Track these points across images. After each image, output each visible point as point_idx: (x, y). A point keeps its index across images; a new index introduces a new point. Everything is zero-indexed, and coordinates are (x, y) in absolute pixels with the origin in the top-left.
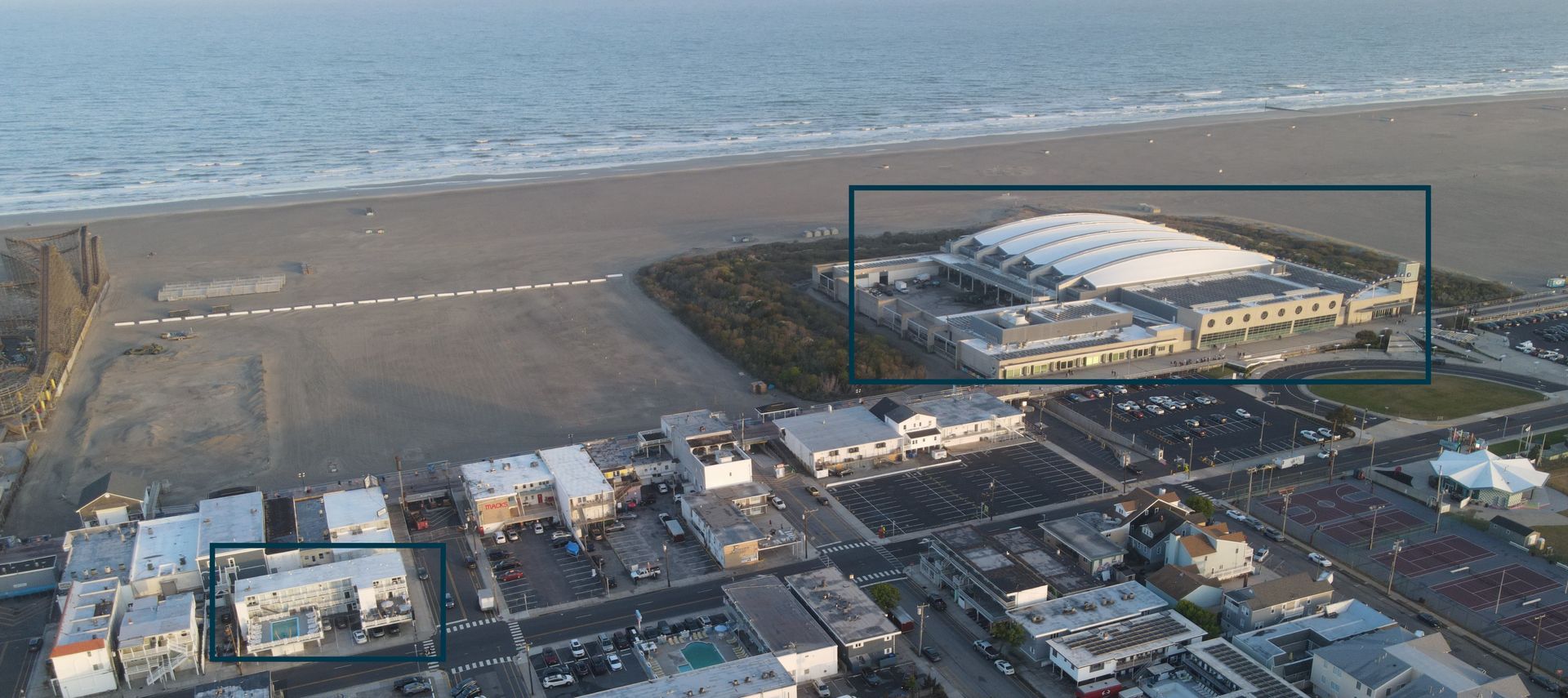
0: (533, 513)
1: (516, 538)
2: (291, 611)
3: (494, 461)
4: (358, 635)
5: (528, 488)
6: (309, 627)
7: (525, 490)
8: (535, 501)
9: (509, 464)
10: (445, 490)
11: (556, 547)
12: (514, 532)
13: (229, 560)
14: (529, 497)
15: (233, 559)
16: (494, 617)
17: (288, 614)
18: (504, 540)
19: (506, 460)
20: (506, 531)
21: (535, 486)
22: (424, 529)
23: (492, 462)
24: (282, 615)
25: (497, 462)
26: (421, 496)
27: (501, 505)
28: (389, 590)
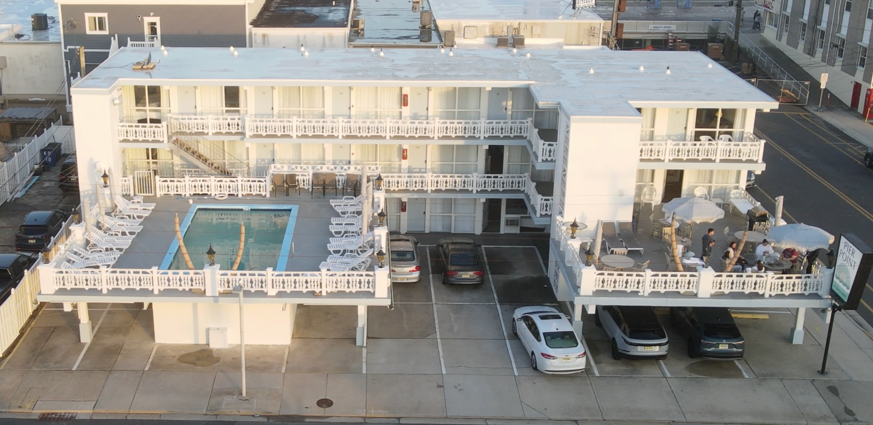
2: (275, 179)
4: (545, 327)
6: (334, 244)
13: (147, 20)
15: (157, 20)
17: (266, 187)
24: (241, 185)
28: (688, 161)
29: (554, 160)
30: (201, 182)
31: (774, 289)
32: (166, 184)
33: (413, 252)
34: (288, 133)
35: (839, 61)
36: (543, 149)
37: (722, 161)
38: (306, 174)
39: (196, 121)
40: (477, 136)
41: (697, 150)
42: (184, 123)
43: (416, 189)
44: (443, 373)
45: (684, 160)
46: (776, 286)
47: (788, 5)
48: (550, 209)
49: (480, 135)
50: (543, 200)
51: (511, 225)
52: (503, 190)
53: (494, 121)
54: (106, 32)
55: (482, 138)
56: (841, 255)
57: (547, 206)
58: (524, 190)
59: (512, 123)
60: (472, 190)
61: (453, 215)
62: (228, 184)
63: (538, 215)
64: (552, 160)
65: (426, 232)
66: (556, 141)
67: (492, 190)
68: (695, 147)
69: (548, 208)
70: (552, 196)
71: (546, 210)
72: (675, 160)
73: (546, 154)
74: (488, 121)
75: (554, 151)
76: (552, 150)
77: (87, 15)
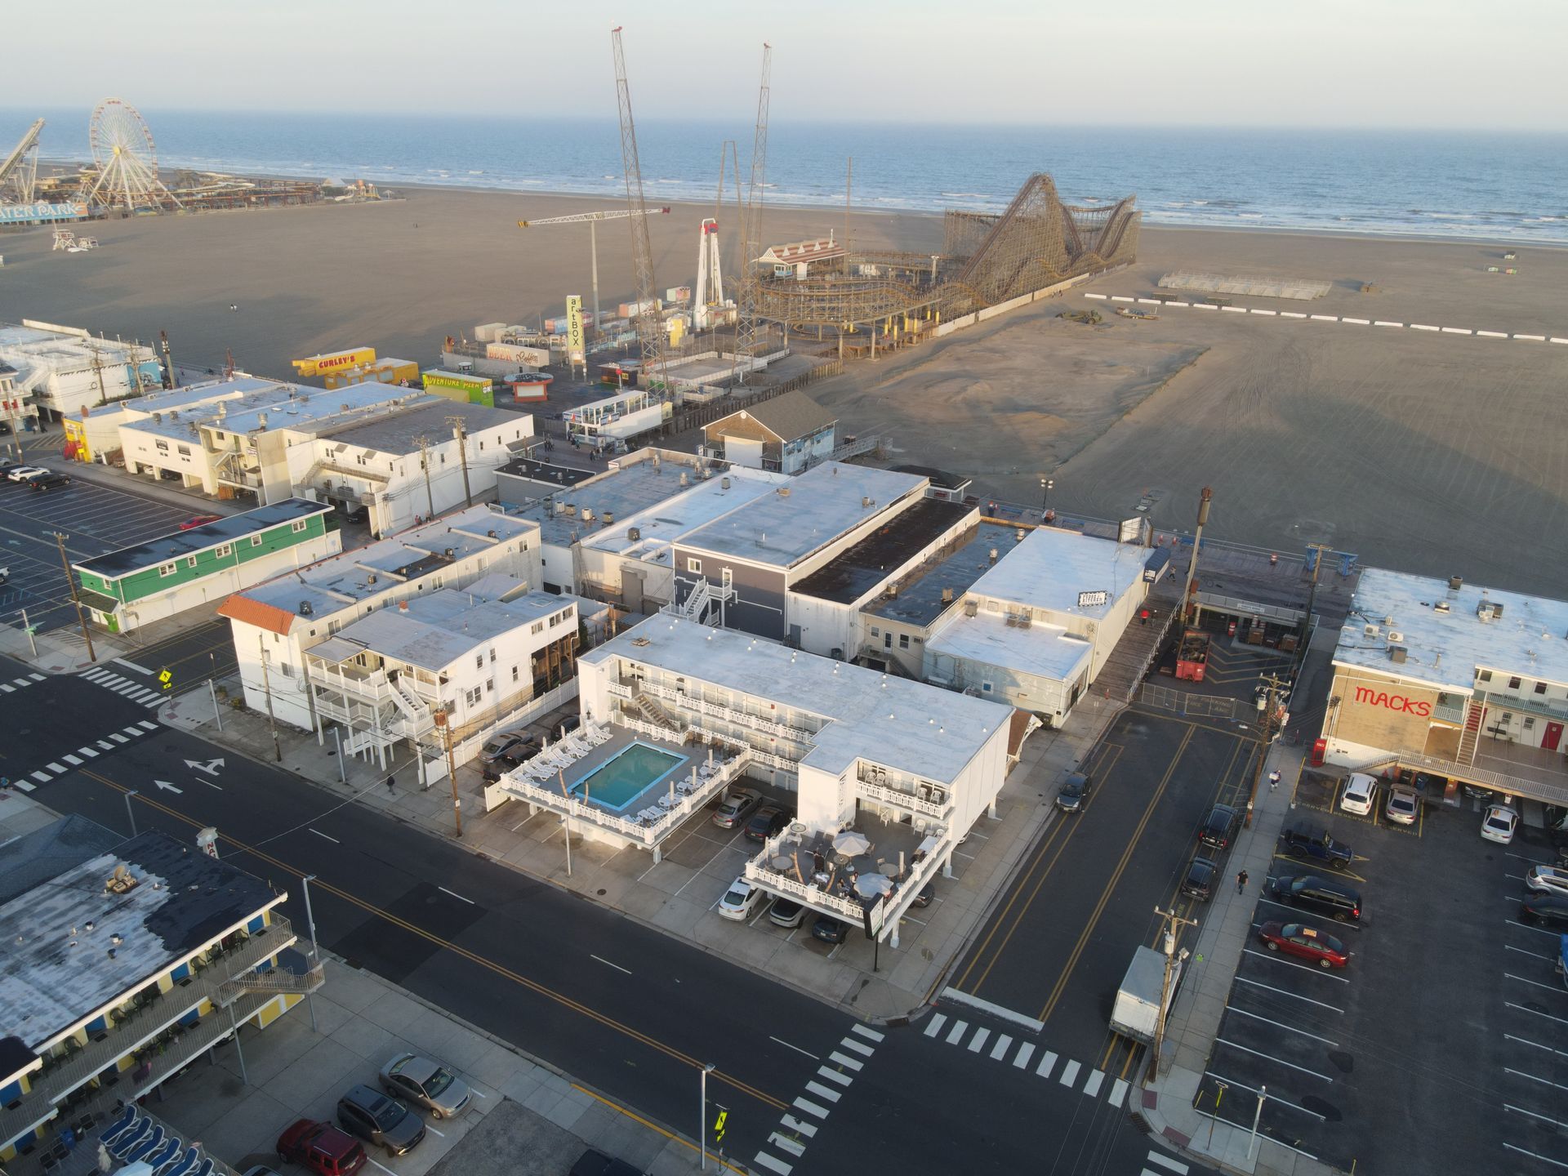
0: (1509, 771)
1: (1406, 819)
3: (1464, 587)
5: (1526, 693)
7: (1513, 692)
8: (1533, 738)
9: (1498, 608)
10: (1302, 614)
11: (1528, 918)
12: (1410, 800)
13: (725, 570)
14: (1518, 719)
16: (1130, 1078)
18: (1362, 809)
19: (1494, 596)
20: (1387, 784)
21: (1549, 694)
22: (1189, 680)
23: (1454, 587)
25: (1471, 593)
26: (1240, 605)
27: (1407, 705)
28: (896, 804)
32: (629, 721)
39: (654, 687)
44: (676, 894)
54: (700, 573)
77: (689, 559)
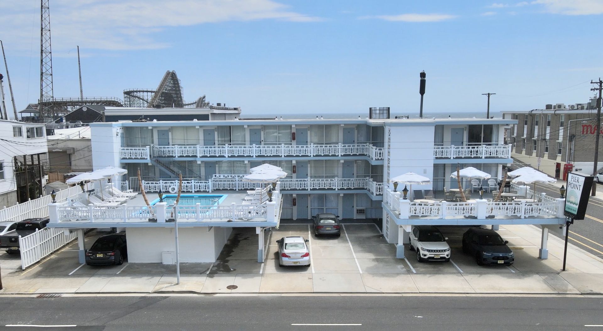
17: (209, 186)
24: (194, 185)
28: (465, 158)
29: (383, 159)
30: (170, 184)
31: (527, 213)
32: (148, 185)
33: (303, 243)
34: (223, 155)
35: (546, 154)
36: (376, 152)
37: (486, 158)
38: (234, 180)
39: (168, 149)
40: (337, 155)
41: (470, 151)
42: (161, 150)
43: (301, 188)
44: (313, 273)
45: (463, 157)
46: (528, 210)
47: (515, 132)
48: (382, 191)
49: (338, 154)
50: (377, 185)
51: (360, 213)
52: (354, 188)
53: (347, 145)
55: (340, 156)
56: (570, 186)
57: (380, 189)
58: (367, 188)
59: (358, 146)
60: (335, 189)
61: (325, 208)
62: (186, 184)
63: (375, 194)
64: (381, 159)
65: (309, 219)
66: (384, 147)
67: (347, 188)
68: (469, 149)
69: (381, 190)
70: (383, 182)
71: (380, 191)
72: (457, 158)
73: (377, 155)
74: (343, 145)
75: (383, 153)
76: (381, 153)
